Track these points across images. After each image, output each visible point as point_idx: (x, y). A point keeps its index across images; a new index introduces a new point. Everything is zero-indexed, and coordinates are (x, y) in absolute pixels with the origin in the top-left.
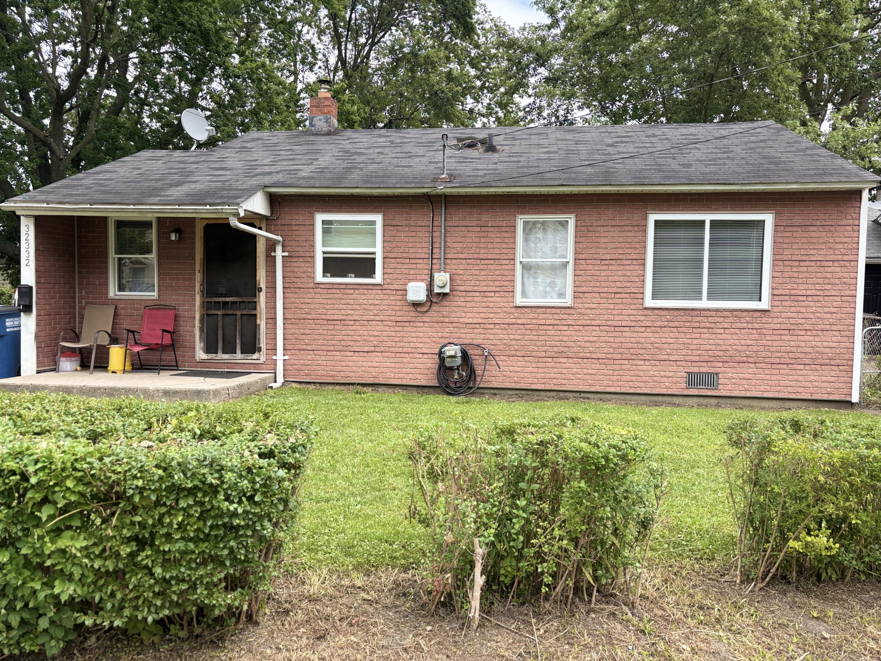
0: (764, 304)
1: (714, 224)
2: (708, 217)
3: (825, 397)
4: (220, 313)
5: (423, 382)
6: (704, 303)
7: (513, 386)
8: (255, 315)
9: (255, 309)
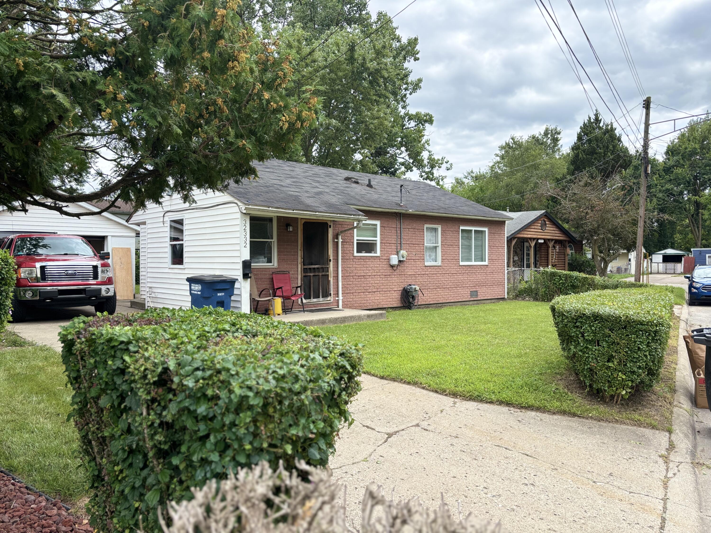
0: (486, 263)
1: (475, 231)
2: (473, 229)
3: (499, 297)
4: (312, 274)
5: (395, 305)
6: (473, 263)
7: (424, 303)
8: (328, 275)
9: (328, 271)
